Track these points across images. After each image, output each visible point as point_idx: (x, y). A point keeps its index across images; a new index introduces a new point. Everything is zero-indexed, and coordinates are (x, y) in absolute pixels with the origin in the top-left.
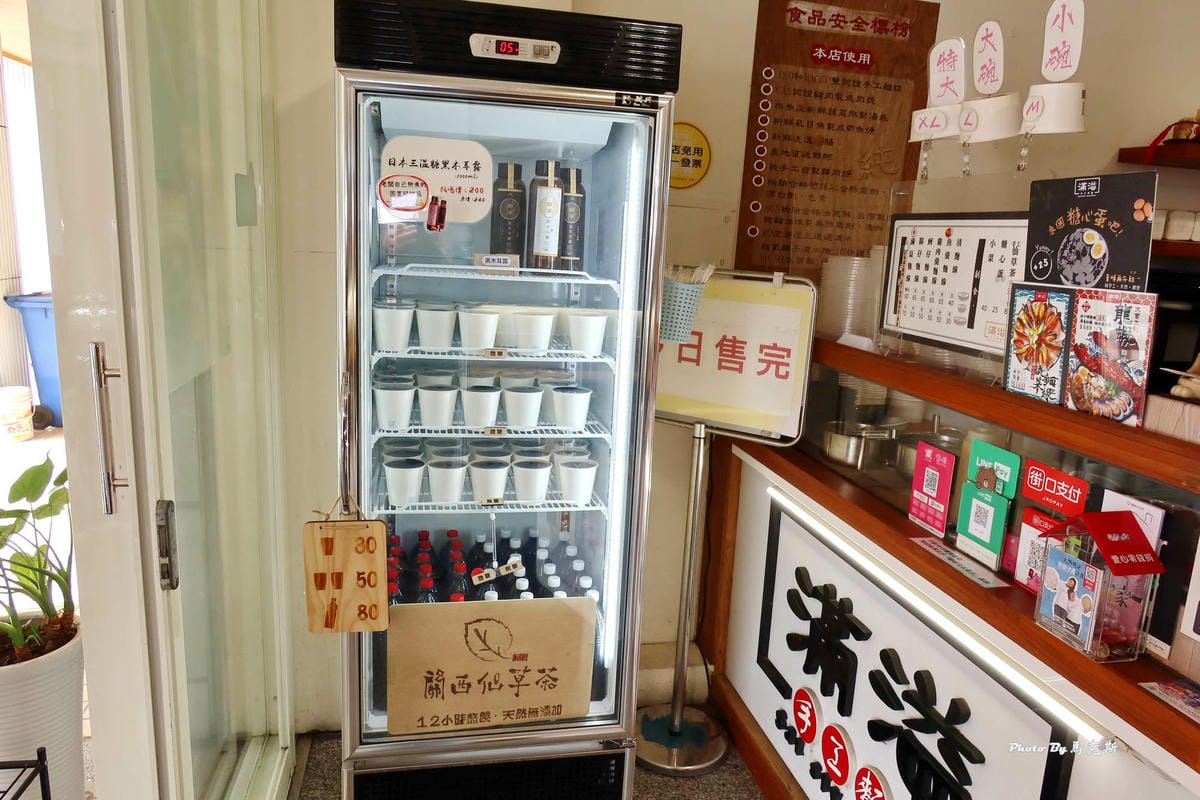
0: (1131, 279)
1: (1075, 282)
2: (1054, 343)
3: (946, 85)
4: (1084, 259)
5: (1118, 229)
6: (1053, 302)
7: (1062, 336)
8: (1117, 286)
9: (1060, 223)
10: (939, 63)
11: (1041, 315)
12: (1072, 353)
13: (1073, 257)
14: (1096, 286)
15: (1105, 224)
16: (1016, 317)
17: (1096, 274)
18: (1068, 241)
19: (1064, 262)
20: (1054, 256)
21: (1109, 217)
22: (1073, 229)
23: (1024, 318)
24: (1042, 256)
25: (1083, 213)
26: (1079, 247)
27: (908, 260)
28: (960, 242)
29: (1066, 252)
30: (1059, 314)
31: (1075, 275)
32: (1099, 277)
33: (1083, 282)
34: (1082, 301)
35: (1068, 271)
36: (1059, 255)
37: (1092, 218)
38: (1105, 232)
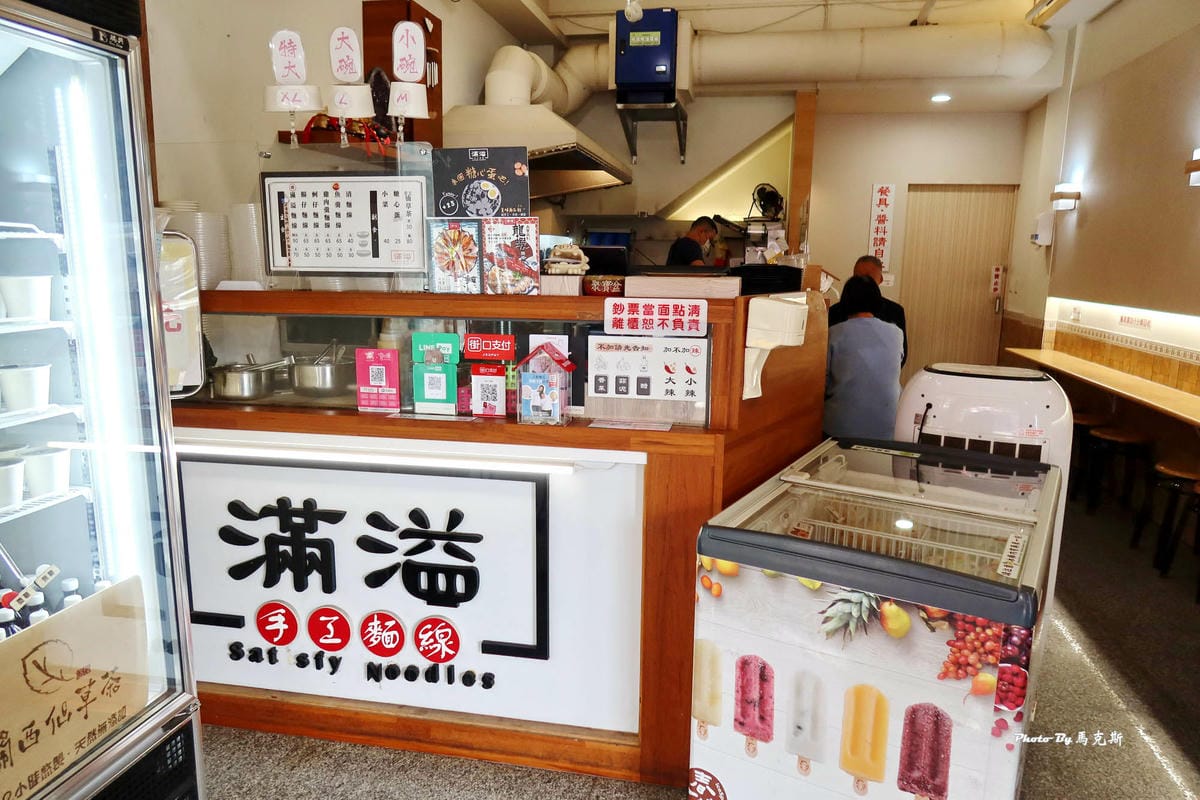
0: (519, 210)
1: (478, 214)
2: (470, 255)
3: (288, 68)
4: (483, 200)
5: (506, 181)
6: (464, 229)
7: (477, 249)
8: (511, 214)
9: (461, 177)
10: (280, 49)
11: (456, 238)
12: (485, 259)
13: (474, 199)
14: (495, 216)
15: (496, 177)
16: (434, 242)
17: (494, 208)
18: (469, 188)
19: (468, 203)
20: (460, 199)
21: (498, 173)
22: (473, 180)
23: (442, 242)
24: (449, 199)
25: (478, 170)
26: (478, 192)
27: (291, 211)
28: (349, 194)
29: (468, 197)
30: (471, 236)
31: (478, 210)
32: (496, 211)
33: (485, 214)
34: (487, 226)
35: (472, 208)
36: (463, 198)
37: (486, 174)
38: (496, 182)
